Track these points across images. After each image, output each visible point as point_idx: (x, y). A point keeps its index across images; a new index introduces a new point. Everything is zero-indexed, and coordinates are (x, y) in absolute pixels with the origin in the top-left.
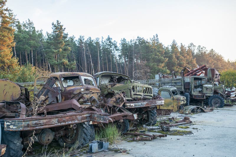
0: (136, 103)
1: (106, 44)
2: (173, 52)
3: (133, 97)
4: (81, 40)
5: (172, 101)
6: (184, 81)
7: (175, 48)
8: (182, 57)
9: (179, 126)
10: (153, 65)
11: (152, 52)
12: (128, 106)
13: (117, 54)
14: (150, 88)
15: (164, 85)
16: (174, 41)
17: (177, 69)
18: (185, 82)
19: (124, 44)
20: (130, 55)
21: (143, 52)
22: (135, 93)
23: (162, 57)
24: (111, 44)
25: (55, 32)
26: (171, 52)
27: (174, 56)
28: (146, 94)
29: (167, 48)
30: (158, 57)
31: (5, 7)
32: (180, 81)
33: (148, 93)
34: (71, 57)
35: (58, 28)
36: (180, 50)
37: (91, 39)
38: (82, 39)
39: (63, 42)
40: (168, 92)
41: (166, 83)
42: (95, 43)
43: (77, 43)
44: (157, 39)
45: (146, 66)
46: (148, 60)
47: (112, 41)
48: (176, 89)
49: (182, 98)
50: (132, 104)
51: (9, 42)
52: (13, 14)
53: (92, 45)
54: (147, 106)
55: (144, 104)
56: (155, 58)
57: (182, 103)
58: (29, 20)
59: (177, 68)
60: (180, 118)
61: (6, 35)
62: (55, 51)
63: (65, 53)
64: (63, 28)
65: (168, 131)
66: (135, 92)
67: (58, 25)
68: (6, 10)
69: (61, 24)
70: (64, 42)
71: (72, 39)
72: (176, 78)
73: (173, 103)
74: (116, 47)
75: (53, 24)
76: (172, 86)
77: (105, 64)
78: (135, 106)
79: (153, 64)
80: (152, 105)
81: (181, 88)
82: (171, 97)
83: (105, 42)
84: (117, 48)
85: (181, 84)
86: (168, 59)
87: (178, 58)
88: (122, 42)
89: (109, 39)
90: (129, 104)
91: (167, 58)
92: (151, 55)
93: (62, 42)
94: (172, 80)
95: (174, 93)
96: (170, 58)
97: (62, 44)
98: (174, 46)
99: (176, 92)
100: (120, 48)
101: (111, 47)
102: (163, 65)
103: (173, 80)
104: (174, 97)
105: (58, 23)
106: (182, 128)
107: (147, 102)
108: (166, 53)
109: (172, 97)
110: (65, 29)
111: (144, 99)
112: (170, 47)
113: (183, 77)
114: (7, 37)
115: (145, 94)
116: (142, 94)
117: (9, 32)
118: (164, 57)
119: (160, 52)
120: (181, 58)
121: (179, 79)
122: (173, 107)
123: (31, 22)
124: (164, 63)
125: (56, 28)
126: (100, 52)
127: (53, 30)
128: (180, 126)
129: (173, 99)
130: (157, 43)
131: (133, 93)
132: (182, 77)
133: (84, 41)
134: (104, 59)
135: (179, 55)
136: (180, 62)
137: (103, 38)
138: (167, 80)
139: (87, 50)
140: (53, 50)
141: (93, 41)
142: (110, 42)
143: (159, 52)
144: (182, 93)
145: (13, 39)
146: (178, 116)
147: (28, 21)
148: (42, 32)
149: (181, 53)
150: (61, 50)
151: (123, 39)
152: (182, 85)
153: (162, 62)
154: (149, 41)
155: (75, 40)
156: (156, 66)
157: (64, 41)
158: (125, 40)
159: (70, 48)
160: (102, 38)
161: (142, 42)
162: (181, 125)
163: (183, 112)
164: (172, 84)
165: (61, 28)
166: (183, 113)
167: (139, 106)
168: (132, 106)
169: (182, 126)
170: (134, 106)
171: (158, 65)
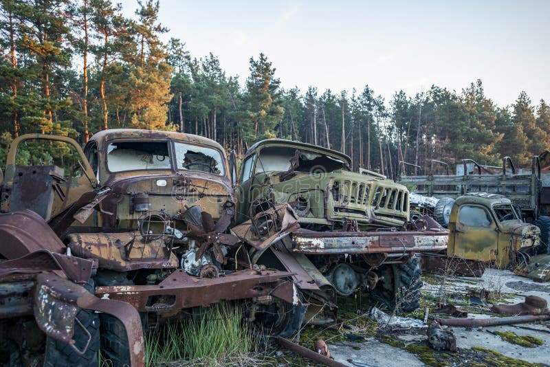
0: (331, 239)
1: (362, 102)
2: (516, 120)
3: (333, 215)
4: (311, 96)
5: (493, 236)
6: (539, 183)
7: (524, 110)
8: (540, 131)
9: (499, 329)
10: (465, 148)
11: (463, 119)
12: (302, 247)
13: (384, 124)
14: (400, 193)
15: (480, 190)
16: (523, 95)
17: (527, 158)
18: (543, 185)
19: (401, 103)
20: (412, 127)
21: (442, 119)
22: (340, 203)
23: (488, 131)
24: (372, 104)
25: (256, 76)
26: (513, 121)
27: (520, 129)
28: (385, 210)
29: (504, 111)
30: (477, 131)
31: (156, 24)
32: (526, 182)
33: (390, 207)
34: (289, 129)
35: (262, 68)
36: (536, 115)
37: (332, 94)
38: (312, 93)
39: (270, 96)
40: (483, 210)
41: (486, 186)
42: (339, 102)
43: (302, 102)
44: (479, 90)
45: (448, 150)
46: (453, 137)
47: (374, 96)
48: (508, 201)
49: (526, 229)
50: (315, 242)
51: (159, 92)
52: (180, 42)
53: (333, 105)
54: (374, 250)
55: (363, 243)
56: (472, 133)
57: (528, 243)
58: (212, 56)
59: (525, 157)
60: (515, 291)
61: (155, 78)
62: (252, 115)
63: (272, 119)
64: (271, 68)
65: (447, 350)
66: (341, 201)
67: (261, 62)
68: (158, 29)
69: (268, 61)
70: (272, 98)
71: (293, 93)
72: (514, 172)
73: (496, 243)
74: (381, 109)
75: (252, 61)
76: (500, 193)
77: (356, 144)
78: (326, 248)
79: (465, 145)
80: (394, 249)
81: (529, 202)
82: (490, 224)
83: (359, 99)
84: (384, 112)
85: (528, 191)
86: (503, 135)
87: (530, 134)
88: (397, 98)
89: (367, 93)
90: (307, 240)
91: (501, 133)
92: (462, 125)
93: (268, 96)
94: (501, 179)
95: (502, 213)
96: (510, 133)
97: (267, 101)
98: (522, 107)
99: (510, 211)
100: (391, 111)
101: (371, 110)
102: (489, 148)
103: (504, 178)
104: (499, 224)
105: (262, 59)
106: (511, 340)
107: (376, 238)
108: (501, 121)
109: (494, 226)
110: (274, 70)
111: (373, 226)
112: (512, 110)
113: (537, 173)
114: (157, 82)
115: (380, 210)
116: (369, 209)
117: (161, 74)
118: (494, 131)
119: (485, 119)
120: (538, 133)
121: (523, 177)
122: (497, 253)
123: (216, 59)
124: (493, 145)
125: (258, 70)
126: (348, 121)
127: (251, 72)
128: (505, 329)
129: (495, 230)
130: (478, 100)
131: (332, 203)
132: (533, 172)
133: (317, 98)
134: (356, 135)
135: (533, 126)
136: (535, 142)
137: (355, 91)
138: (486, 178)
139: (321, 116)
140: (249, 112)
141: (334, 97)
142: (369, 99)
143: (480, 118)
144: (529, 216)
145: (169, 87)
146: (509, 285)
147: (209, 58)
148: (237, 79)
149: (538, 122)
150: (265, 112)
151: (398, 93)
152: (530, 193)
153: (488, 143)
154: (459, 94)
155: (298, 95)
156: (472, 151)
157: (272, 95)
158: (404, 94)
159: (282, 110)
160: (353, 90)
161: (442, 97)
162: (510, 324)
163: (528, 273)
164: (500, 190)
165: (267, 69)
166: (526, 275)
167: (341, 248)
168: (317, 247)
169: (512, 329)
170: (322, 245)
171: (477, 150)
